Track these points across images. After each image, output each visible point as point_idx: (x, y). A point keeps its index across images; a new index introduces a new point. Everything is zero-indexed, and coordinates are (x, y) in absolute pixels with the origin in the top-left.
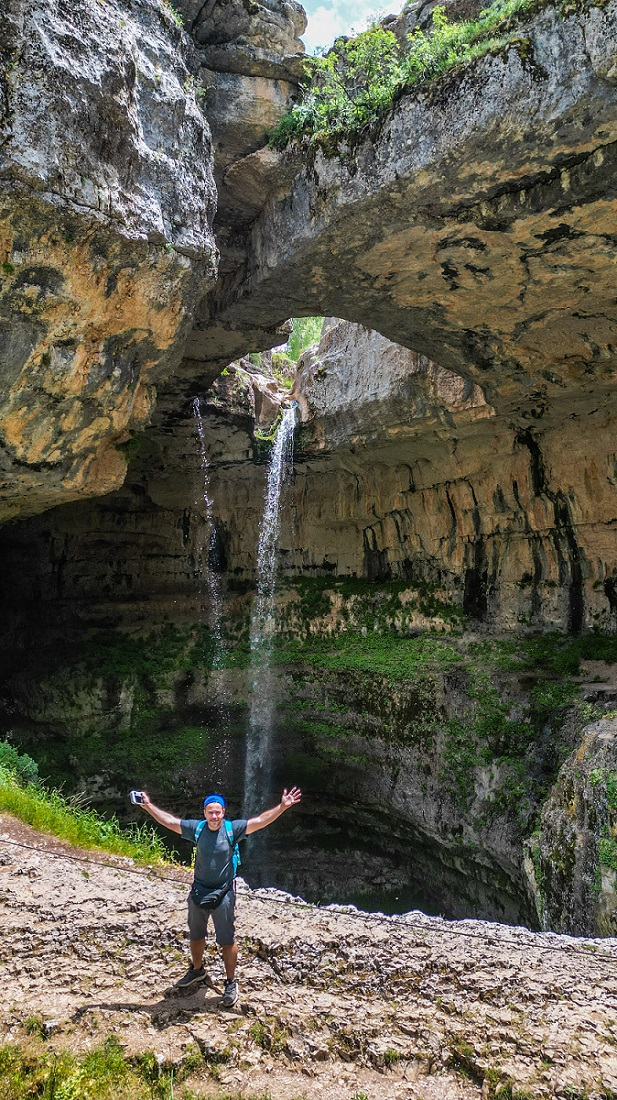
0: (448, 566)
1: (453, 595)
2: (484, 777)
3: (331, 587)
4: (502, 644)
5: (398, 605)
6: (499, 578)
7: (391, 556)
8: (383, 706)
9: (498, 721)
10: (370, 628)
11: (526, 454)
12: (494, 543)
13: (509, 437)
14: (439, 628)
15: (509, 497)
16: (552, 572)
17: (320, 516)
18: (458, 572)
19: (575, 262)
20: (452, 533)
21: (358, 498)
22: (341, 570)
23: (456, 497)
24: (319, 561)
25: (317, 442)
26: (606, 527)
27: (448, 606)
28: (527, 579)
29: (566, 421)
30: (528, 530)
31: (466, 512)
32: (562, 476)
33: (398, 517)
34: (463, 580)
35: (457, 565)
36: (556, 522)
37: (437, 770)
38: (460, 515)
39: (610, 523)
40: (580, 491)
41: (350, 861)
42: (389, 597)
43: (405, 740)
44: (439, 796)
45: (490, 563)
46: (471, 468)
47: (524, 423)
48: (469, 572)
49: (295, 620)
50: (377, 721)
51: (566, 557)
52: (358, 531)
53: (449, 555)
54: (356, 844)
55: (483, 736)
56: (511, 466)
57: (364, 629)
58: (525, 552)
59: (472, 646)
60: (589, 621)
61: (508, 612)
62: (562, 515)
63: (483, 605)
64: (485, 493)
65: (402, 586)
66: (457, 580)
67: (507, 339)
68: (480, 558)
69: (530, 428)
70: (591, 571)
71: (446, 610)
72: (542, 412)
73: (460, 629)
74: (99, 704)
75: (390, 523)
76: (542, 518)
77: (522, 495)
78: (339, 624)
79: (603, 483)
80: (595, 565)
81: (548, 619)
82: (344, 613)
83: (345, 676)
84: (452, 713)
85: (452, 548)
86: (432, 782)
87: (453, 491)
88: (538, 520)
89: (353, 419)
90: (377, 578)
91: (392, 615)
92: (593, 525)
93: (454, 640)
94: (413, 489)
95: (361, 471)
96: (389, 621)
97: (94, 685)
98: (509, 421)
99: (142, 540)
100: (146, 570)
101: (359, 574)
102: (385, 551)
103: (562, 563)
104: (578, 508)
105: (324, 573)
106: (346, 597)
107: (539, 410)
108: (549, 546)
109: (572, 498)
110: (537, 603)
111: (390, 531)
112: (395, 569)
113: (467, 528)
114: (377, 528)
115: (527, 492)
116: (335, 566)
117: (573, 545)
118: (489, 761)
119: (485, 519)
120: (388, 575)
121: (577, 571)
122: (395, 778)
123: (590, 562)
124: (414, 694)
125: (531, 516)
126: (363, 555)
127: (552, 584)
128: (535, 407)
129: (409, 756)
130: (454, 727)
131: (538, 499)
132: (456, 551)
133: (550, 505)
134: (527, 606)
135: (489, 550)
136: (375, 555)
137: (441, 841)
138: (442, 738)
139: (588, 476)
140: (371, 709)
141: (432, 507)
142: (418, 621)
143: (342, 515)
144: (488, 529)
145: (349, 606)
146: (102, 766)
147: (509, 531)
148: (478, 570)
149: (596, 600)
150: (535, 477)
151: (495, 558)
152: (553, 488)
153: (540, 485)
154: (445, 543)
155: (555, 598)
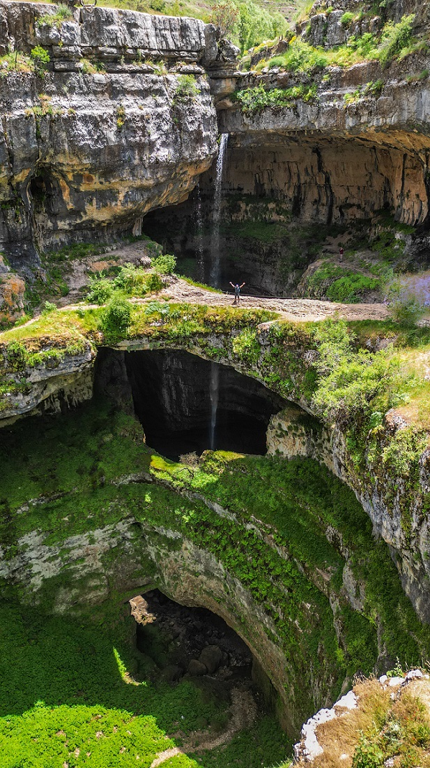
0: (287, 194)
1: (288, 206)
2: (291, 276)
3: (241, 200)
4: (303, 228)
5: (268, 209)
6: (305, 200)
7: (266, 186)
8: (260, 251)
9: (297, 257)
10: (256, 218)
11: (316, 156)
12: (305, 187)
13: (311, 150)
14: (282, 220)
15: (310, 171)
16: (324, 201)
17: (236, 168)
18: (291, 197)
20: (289, 181)
21: (253, 162)
22: (245, 192)
23: (291, 168)
24: (236, 187)
25: (237, 144)
26: (341, 187)
27: (286, 211)
28: (316, 201)
30: (316, 184)
31: (295, 174)
32: (328, 166)
33: (269, 172)
34: (292, 200)
35: (291, 194)
36: (326, 182)
37: (276, 274)
38: (292, 174)
40: (333, 173)
42: (264, 205)
43: (267, 264)
44: (276, 282)
45: (303, 195)
46: (297, 158)
48: (295, 197)
49: (226, 214)
50: (258, 257)
51: (329, 195)
52: (252, 174)
53: (288, 190)
55: (292, 262)
56: (311, 159)
57: (254, 219)
58: (316, 191)
59: (293, 228)
60: (333, 220)
61: (307, 214)
62: (328, 180)
63: (299, 211)
64: (302, 168)
65: (269, 201)
66: (290, 200)
68: (299, 192)
70: (336, 201)
71: (285, 212)
73: (290, 221)
75: (266, 174)
78: (244, 216)
79: (340, 171)
80: (338, 199)
81: (321, 218)
82: (246, 212)
83: (246, 239)
84: (283, 254)
85: (289, 187)
86: (275, 277)
87: (290, 165)
88: (320, 180)
90: (260, 196)
91: (265, 214)
92: (337, 186)
93: (287, 225)
94: (275, 162)
95: (254, 151)
96: (264, 216)
101: (253, 193)
102: (263, 184)
103: (327, 197)
104: (332, 179)
105: (238, 192)
106: (247, 205)
108: (324, 190)
109: (331, 175)
110: (318, 211)
111: (266, 176)
112: (267, 192)
113: (295, 180)
114: (260, 174)
115: (315, 170)
116: (243, 189)
117: (331, 191)
118: (293, 271)
119: (302, 177)
120: (264, 194)
121: (332, 200)
122: (263, 276)
123: (336, 198)
124: (271, 247)
125: (317, 178)
126: (254, 185)
127: (323, 205)
129: (268, 269)
130: (283, 259)
131: (319, 173)
133: (324, 176)
134: (315, 212)
135: (303, 189)
136: (259, 186)
138: (279, 263)
139: (336, 167)
140: (255, 252)
141: (282, 170)
142: (275, 217)
143: (246, 168)
144: (302, 181)
145: (248, 209)
147: (310, 183)
148: (298, 196)
149: (336, 213)
150: (319, 165)
151: (305, 192)
152: (325, 170)
153: (320, 168)
154: (287, 185)
155: (324, 210)
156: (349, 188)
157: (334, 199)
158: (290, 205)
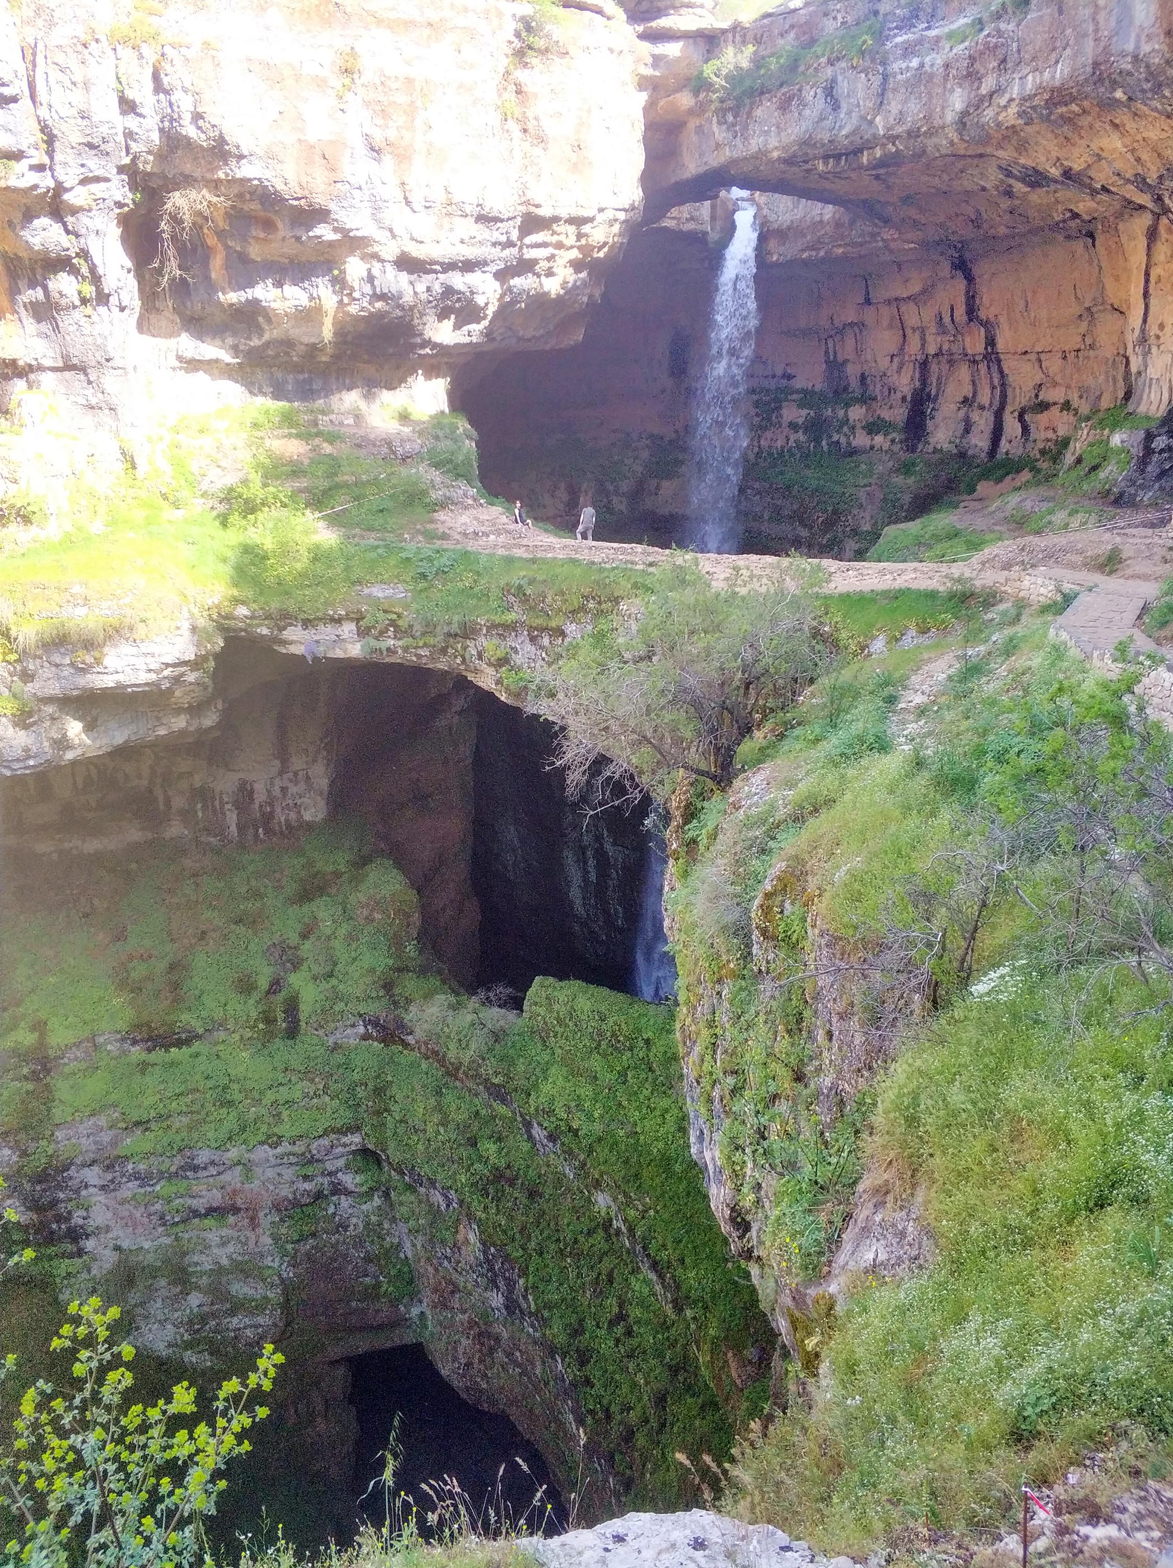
0: (898, 384)
1: (898, 414)
3: (787, 400)
5: (847, 421)
6: (941, 399)
7: (849, 367)
10: (818, 444)
11: (961, 280)
12: (938, 363)
13: (947, 261)
14: (877, 447)
15: (947, 320)
16: (985, 397)
17: (783, 324)
18: (905, 390)
20: (902, 349)
21: (818, 306)
22: (800, 382)
23: (906, 315)
24: (779, 372)
26: (1023, 357)
27: (892, 424)
28: (965, 401)
30: (966, 354)
31: (914, 330)
32: (991, 305)
33: (855, 330)
34: (909, 399)
35: (905, 383)
36: (987, 348)
38: (909, 332)
39: (1025, 353)
40: (1004, 321)
42: (841, 413)
45: (934, 384)
46: (916, 287)
47: (953, 253)
48: (914, 392)
51: (996, 382)
52: (820, 340)
53: (899, 373)
56: (951, 289)
57: (812, 445)
58: (965, 375)
60: (1004, 445)
61: (943, 433)
62: (991, 342)
63: (923, 426)
64: (928, 314)
65: (854, 402)
66: (904, 399)
68: (924, 380)
69: (961, 256)
70: (1015, 398)
71: (888, 427)
73: (896, 449)
75: (847, 335)
76: (975, 343)
77: (958, 319)
78: (788, 438)
79: (1019, 314)
80: (1018, 391)
81: (975, 441)
82: (795, 428)
83: (783, 492)
85: (902, 365)
87: (903, 308)
88: (973, 345)
89: (802, 235)
90: (835, 391)
91: (840, 432)
92: (1014, 354)
94: (868, 302)
96: (836, 438)
98: (939, 250)
101: (818, 387)
102: (845, 363)
103: (993, 388)
104: (1002, 337)
105: (782, 384)
108: (983, 367)
109: (998, 326)
110: (968, 427)
111: (849, 342)
112: (853, 383)
113: (915, 346)
114: (836, 336)
115: (961, 317)
116: (794, 376)
117: (1001, 371)
119: (930, 338)
120: (846, 389)
121: (1004, 396)
123: (1014, 389)
124: (836, 508)
125: (967, 340)
126: (824, 366)
127: (982, 408)
131: (971, 324)
132: (905, 369)
133: (981, 332)
134: (960, 428)
135: (934, 367)
136: (834, 366)
139: (1010, 305)
141: (885, 323)
142: (861, 440)
143: (804, 322)
144: (932, 349)
145: (800, 420)
147: (951, 353)
148: (923, 390)
149: (1012, 427)
150: (967, 304)
151: (939, 379)
152: (983, 315)
153: (971, 311)
154: (896, 360)
155: (983, 422)
156: (1043, 357)
157: (1009, 392)
158: (901, 411)
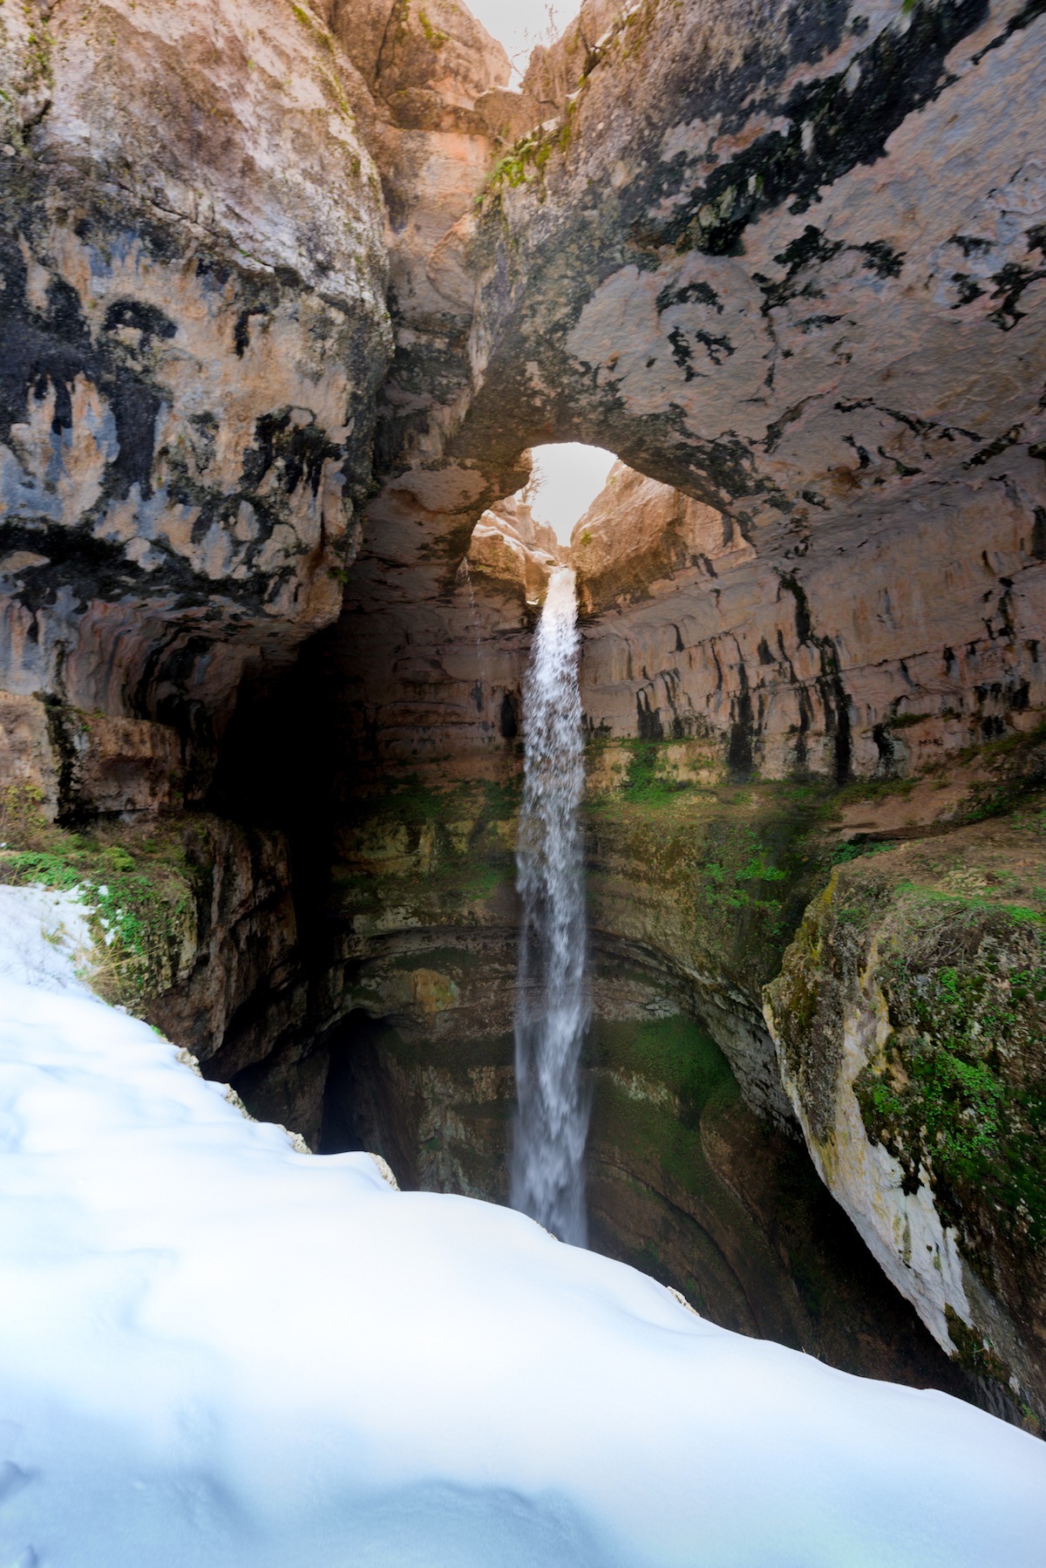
0: (715, 722)
1: (719, 750)
3: (606, 746)
5: (667, 761)
6: (764, 731)
7: (662, 717)
11: (790, 600)
12: (760, 696)
13: (774, 583)
14: (704, 781)
15: (773, 648)
16: (820, 725)
17: (596, 681)
18: (725, 726)
19: (832, 308)
20: (719, 689)
21: (630, 661)
22: (617, 732)
23: (722, 653)
24: (597, 724)
25: (585, 605)
26: (876, 669)
27: (714, 760)
28: (793, 729)
29: (833, 558)
30: (794, 680)
31: (731, 667)
32: (828, 620)
33: (667, 678)
34: (729, 735)
35: (723, 721)
36: (823, 669)
38: (725, 670)
39: (880, 664)
40: (849, 635)
41: (626, 989)
45: (756, 717)
46: (732, 621)
47: (787, 565)
48: (735, 728)
51: (833, 705)
52: (632, 695)
53: (716, 711)
54: (631, 975)
56: (775, 614)
58: (791, 703)
59: (735, 798)
60: (857, 768)
61: (773, 763)
62: (831, 663)
63: (748, 759)
64: (750, 646)
65: (672, 742)
66: (723, 735)
67: (758, 450)
68: (745, 713)
69: (794, 571)
70: (859, 718)
71: (711, 763)
72: (806, 548)
73: (725, 781)
74: (402, 848)
75: (660, 684)
76: (808, 666)
77: (786, 644)
78: (613, 779)
79: (874, 621)
80: (864, 711)
81: (812, 768)
82: (618, 770)
83: (615, 825)
85: (719, 704)
87: (718, 646)
88: (805, 669)
89: (617, 578)
90: (650, 737)
92: (862, 669)
93: (717, 791)
94: (680, 648)
95: (631, 635)
96: (658, 776)
97: (397, 832)
98: (771, 564)
99: (442, 709)
100: (448, 736)
101: (633, 734)
102: (657, 712)
103: (829, 712)
104: (845, 653)
105: (601, 735)
107: (802, 547)
108: (814, 697)
109: (839, 642)
110: (801, 751)
111: (661, 691)
112: (666, 728)
113: (732, 683)
114: (648, 690)
115: (791, 640)
116: (610, 727)
117: (840, 692)
119: (751, 673)
120: (660, 731)
121: (844, 720)
123: (858, 709)
124: (676, 840)
125: (797, 666)
126: (637, 717)
127: (818, 734)
128: (798, 544)
129: (670, 896)
131: (803, 647)
132: (722, 707)
133: (816, 652)
134: (793, 755)
135: (755, 703)
136: (647, 717)
137: (698, 977)
141: (698, 664)
142: (684, 774)
143: (616, 679)
144: (753, 682)
145: (622, 763)
146: (404, 899)
147: (775, 683)
148: (744, 724)
149: (864, 745)
150: (800, 624)
151: (761, 713)
152: (819, 632)
153: (803, 632)
154: (712, 700)
155: (821, 748)
156: (910, 663)
157: (852, 715)
158: (722, 746)
